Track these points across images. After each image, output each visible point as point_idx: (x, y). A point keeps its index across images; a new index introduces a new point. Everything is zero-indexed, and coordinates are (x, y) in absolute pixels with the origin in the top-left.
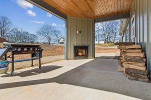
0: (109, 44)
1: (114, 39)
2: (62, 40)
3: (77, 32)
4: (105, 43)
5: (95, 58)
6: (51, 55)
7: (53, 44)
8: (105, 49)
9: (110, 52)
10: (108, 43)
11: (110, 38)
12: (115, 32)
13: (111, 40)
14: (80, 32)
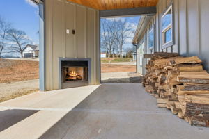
0: (114, 58)
1: (119, 50)
2: (28, 50)
3: (68, 32)
4: (107, 56)
5: (101, 82)
6: (5, 81)
7: (8, 57)
8: (110, 66)
9: (117, 71)
10: (111, 56)
11: (114, 49)
12: (120, 40)
13: (115, 53)
14: (74, 32)
